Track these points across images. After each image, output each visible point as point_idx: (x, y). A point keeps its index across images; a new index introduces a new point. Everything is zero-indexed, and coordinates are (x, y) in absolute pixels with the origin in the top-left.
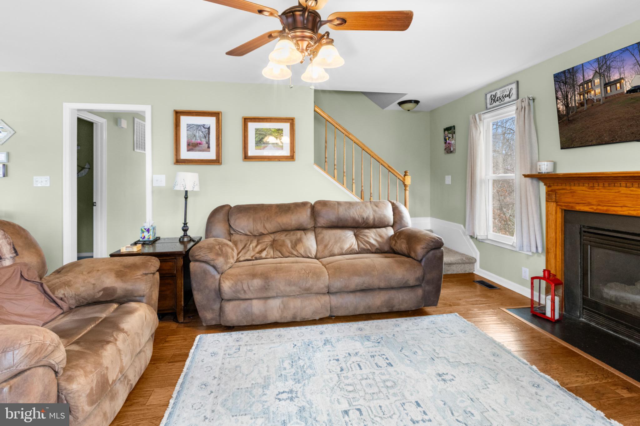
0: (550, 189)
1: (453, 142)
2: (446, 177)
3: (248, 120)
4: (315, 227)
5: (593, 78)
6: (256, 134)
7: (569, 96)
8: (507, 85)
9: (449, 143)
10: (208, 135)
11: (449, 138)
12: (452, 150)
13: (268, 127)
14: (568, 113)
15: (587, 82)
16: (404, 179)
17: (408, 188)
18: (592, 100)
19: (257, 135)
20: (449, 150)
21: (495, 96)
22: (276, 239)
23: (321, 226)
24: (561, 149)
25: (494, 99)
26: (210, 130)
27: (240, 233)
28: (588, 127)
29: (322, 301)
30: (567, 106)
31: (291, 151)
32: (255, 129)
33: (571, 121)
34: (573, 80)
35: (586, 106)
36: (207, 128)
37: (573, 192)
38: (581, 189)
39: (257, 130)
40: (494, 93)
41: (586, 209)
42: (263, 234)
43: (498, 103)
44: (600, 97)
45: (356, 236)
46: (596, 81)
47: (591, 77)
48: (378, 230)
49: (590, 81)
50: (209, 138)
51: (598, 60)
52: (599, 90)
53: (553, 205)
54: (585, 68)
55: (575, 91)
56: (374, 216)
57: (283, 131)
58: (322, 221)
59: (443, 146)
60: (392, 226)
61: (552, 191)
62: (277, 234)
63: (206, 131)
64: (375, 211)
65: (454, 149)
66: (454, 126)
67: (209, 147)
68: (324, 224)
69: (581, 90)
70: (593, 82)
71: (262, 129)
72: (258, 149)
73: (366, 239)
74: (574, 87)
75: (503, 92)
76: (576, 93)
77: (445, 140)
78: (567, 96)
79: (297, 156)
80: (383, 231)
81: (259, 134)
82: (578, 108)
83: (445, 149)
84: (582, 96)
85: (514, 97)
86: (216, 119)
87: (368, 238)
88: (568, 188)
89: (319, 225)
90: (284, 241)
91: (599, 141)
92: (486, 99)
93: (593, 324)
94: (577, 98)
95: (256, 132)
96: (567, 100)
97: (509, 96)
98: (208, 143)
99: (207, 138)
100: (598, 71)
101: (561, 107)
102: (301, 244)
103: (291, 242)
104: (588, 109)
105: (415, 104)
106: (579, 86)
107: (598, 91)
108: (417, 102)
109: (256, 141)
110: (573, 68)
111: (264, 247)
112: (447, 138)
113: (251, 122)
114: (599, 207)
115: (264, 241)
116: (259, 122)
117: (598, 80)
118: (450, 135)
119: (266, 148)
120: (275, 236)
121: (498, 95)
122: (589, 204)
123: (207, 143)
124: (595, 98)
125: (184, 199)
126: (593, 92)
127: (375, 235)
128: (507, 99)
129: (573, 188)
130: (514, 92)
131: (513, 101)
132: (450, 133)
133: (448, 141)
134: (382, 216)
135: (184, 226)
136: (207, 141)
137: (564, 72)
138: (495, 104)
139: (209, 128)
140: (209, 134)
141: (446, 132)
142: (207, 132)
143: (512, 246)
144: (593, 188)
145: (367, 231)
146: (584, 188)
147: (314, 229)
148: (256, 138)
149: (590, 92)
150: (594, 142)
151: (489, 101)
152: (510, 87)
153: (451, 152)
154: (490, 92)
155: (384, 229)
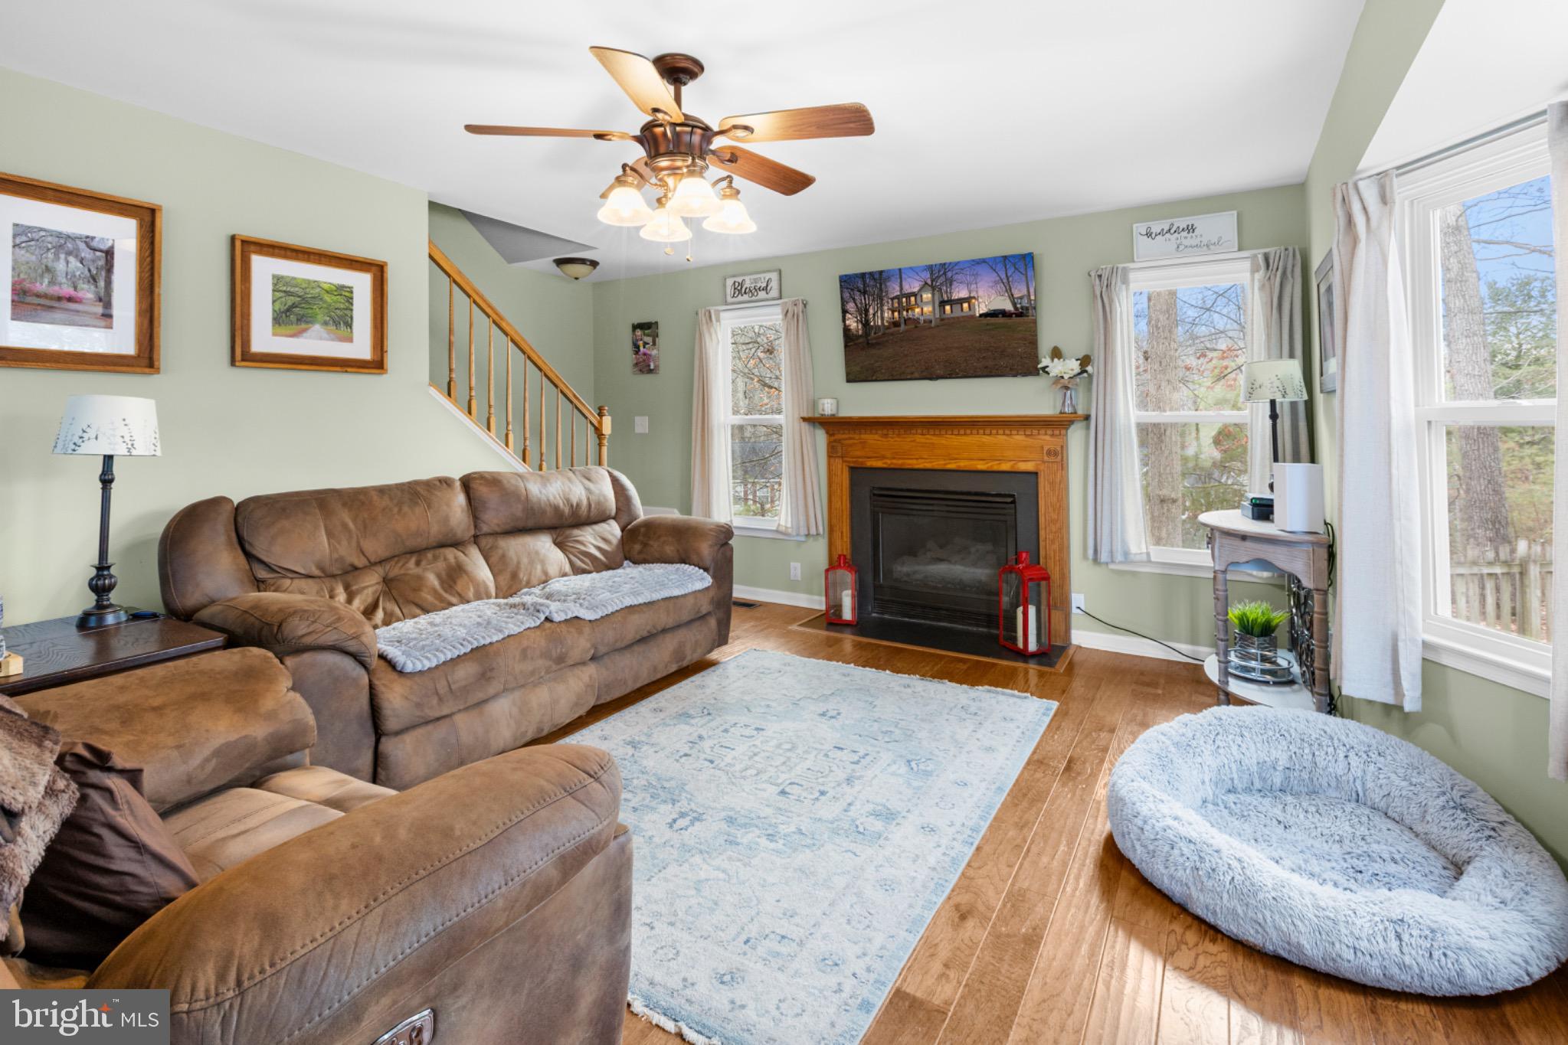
0: (832, 438)
1: (654, 352)
2: (637, 419)
3: (252, 248)
4: (475, 537)
5: (920, 290)
6: (274, 291)
7: (871, 311)
8: (764, 272)
9: (645, 354)
10: (103, 273)
11: (645, 344)
12: (652, 367)
13: (312, 277)
14: (866, 334)
15: (908, 296)
16: (600, 423)
17: (605, 442)
18: (916, 321)
19: (278, 294)
20: (644, 366)
21: (741, 284)
22: (392, 575)
23: (489, 531)
24: (848, 381)
25: (739, 289)
26: (113, 258)
27: (290, 575)
28: (906, 356)
29: (586, 678)
30: (866, 324)
31: (374, 348)
32: (274, 276)
33: (873, 345)
34: (881, 290)
35: (903, 327)
36: (101, 251)
37: (864, 443)
38: (872, 438)
39: (278, 280)
40: (739, 280)
41: (879, 464)
42: (356, 568)
43: (746, 297)
44: (932, 317)
45: (560, 545)
46: (924, 296)
47: (916, 290)
48: (596, 527)
49: (914, 295)
50: (109, 283)
51: (930, 268)
52: (930, 309)
53: (838, 463)
54: (903, 276)
55: (882, 305)
56: (588, 499)
57: (352, 292)
58: (493, 519)
59: (629, 357)
60: (614, 518)
61: (835, 441)
62: (393, 563)
63: (99, 258)
64: (588, 490)
65: (656, 367)
66: (656, 323)
67: (107, 316)
68: (498, 525)
69: (896, 305)
70: (918, 297)
71: (294, 279)
72: (282, 335)
73: (582, 548)
74: (882, 300)
75: (756, 281)
76: (885, 308)
77: (636, 347)
78: (867, 311)
79: (390, 360)
80: (602, 528)
81: (285, 292)
82: (888, 328)
83: (636, 364)
84: (896, 314)
85: (774, 293)
86: (141, 226)
87: (584, 545)
88: (857, 437)
89: (485, 529)
90: (420, 578)
91: (924, 374)
92: (725, 286)
93: (886, 616)
94: (886, 315)
95: (275, 285)
96: (866, 315)
97: (765, 289)
98: (106, 300)
99: (102, 284)
100: (929, 282)
101: (852, 324)
102: (465, 577)
103: (439, 576)
104: (907, 331)
105: (590, 268)
106: (892, 299)
107: (927, 309)
108: (594, 264)
109: (274, 311)
110: (881, 272)
111: (370, 600)
112: (641, 343)
113: (260, 253)
114: (895, 461)
115: (363, 585)
116: (285, 257)
117: (930, 295)
118: (649, 340)
119: (305, 335)
120: (388, 567)
121: (747, 284)
122: (883, 457)
123: (100, 300)
124: (922, 318)
125: (100, 485)
126: (917, 310)
127: (595, 539)
128: (762, 294)
129: (863, 436)
130: (774, 284)
131: (774, 299)
132: (648, 335)
133: (641, 348)
134: (602, 499)
135: (98, 577)
136: (102, 292)
137: (863, 275)
138: (740, 298)
139: (109, 254)
140: (109, 268)
141: (639, 332)
142: (102, 263)
143: (777, 531)
144: (886, 436)
145: (576, 532)
146: (876, 437)
147: (476, 539)
148: (274, 302)
149: (913, 309)
150: (916, 375)
151: (729, 290)
152: (768, 276)
153: (650, 371)
154: (734, 276)
155: (603, 525)
